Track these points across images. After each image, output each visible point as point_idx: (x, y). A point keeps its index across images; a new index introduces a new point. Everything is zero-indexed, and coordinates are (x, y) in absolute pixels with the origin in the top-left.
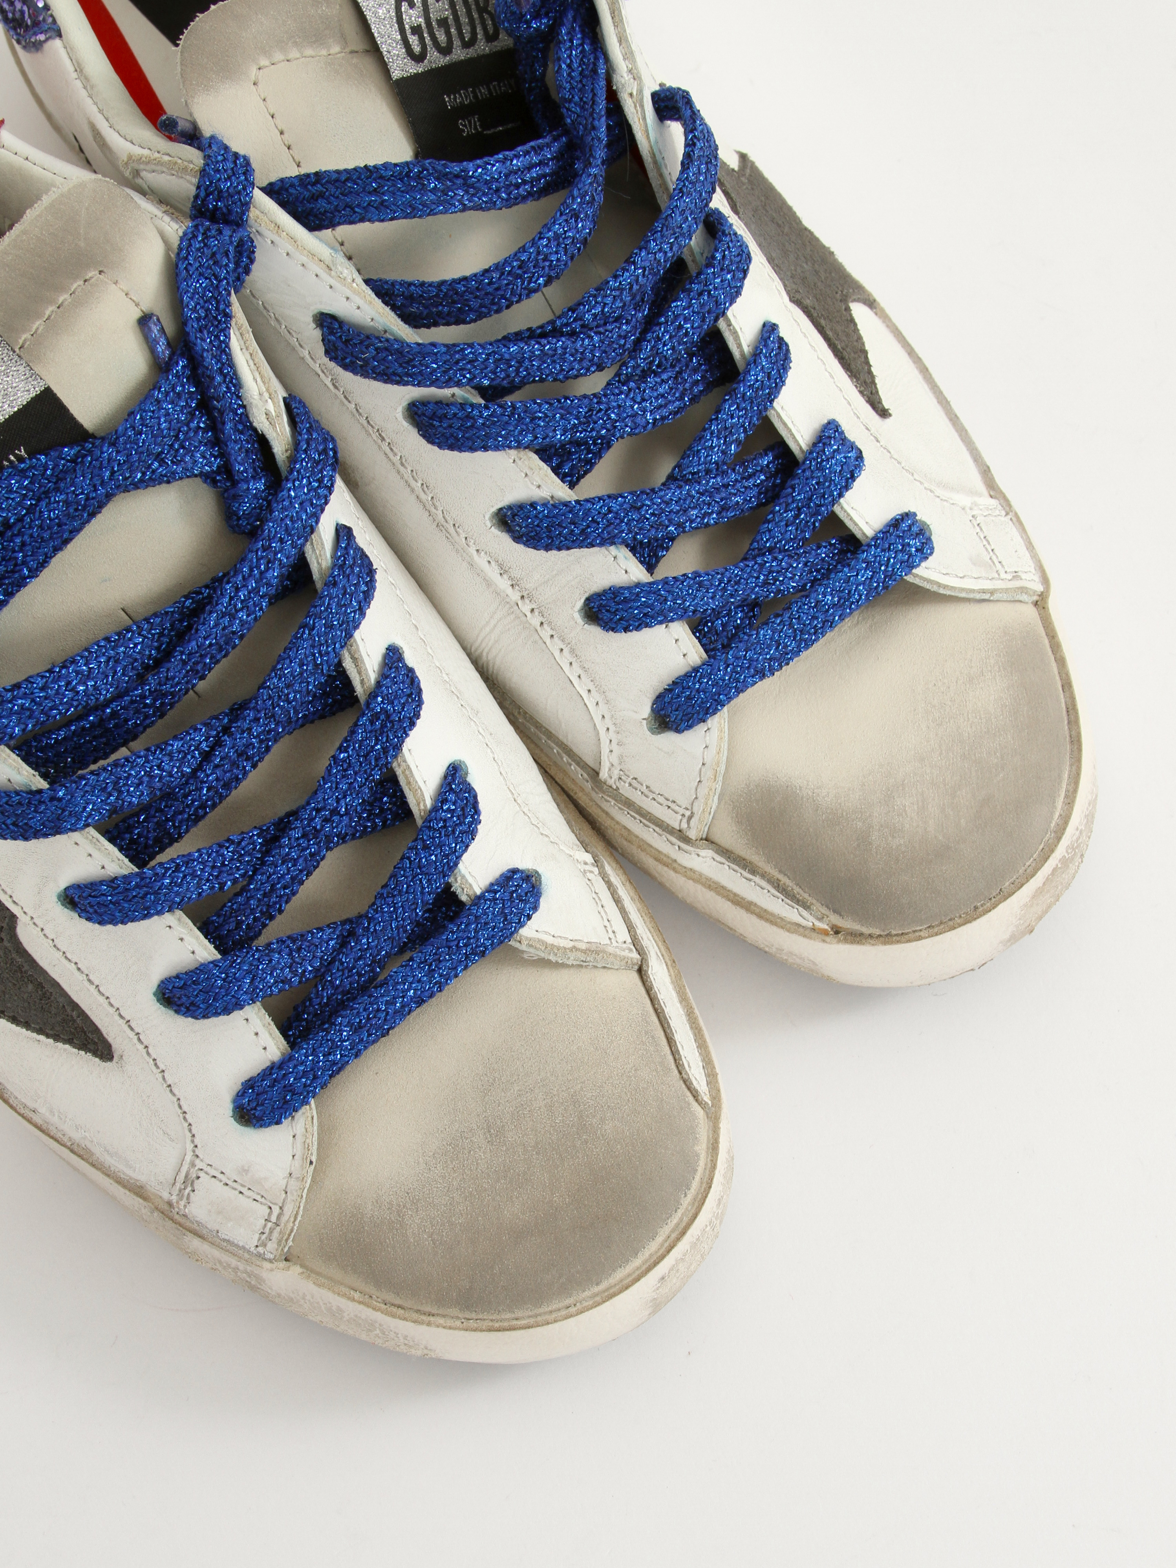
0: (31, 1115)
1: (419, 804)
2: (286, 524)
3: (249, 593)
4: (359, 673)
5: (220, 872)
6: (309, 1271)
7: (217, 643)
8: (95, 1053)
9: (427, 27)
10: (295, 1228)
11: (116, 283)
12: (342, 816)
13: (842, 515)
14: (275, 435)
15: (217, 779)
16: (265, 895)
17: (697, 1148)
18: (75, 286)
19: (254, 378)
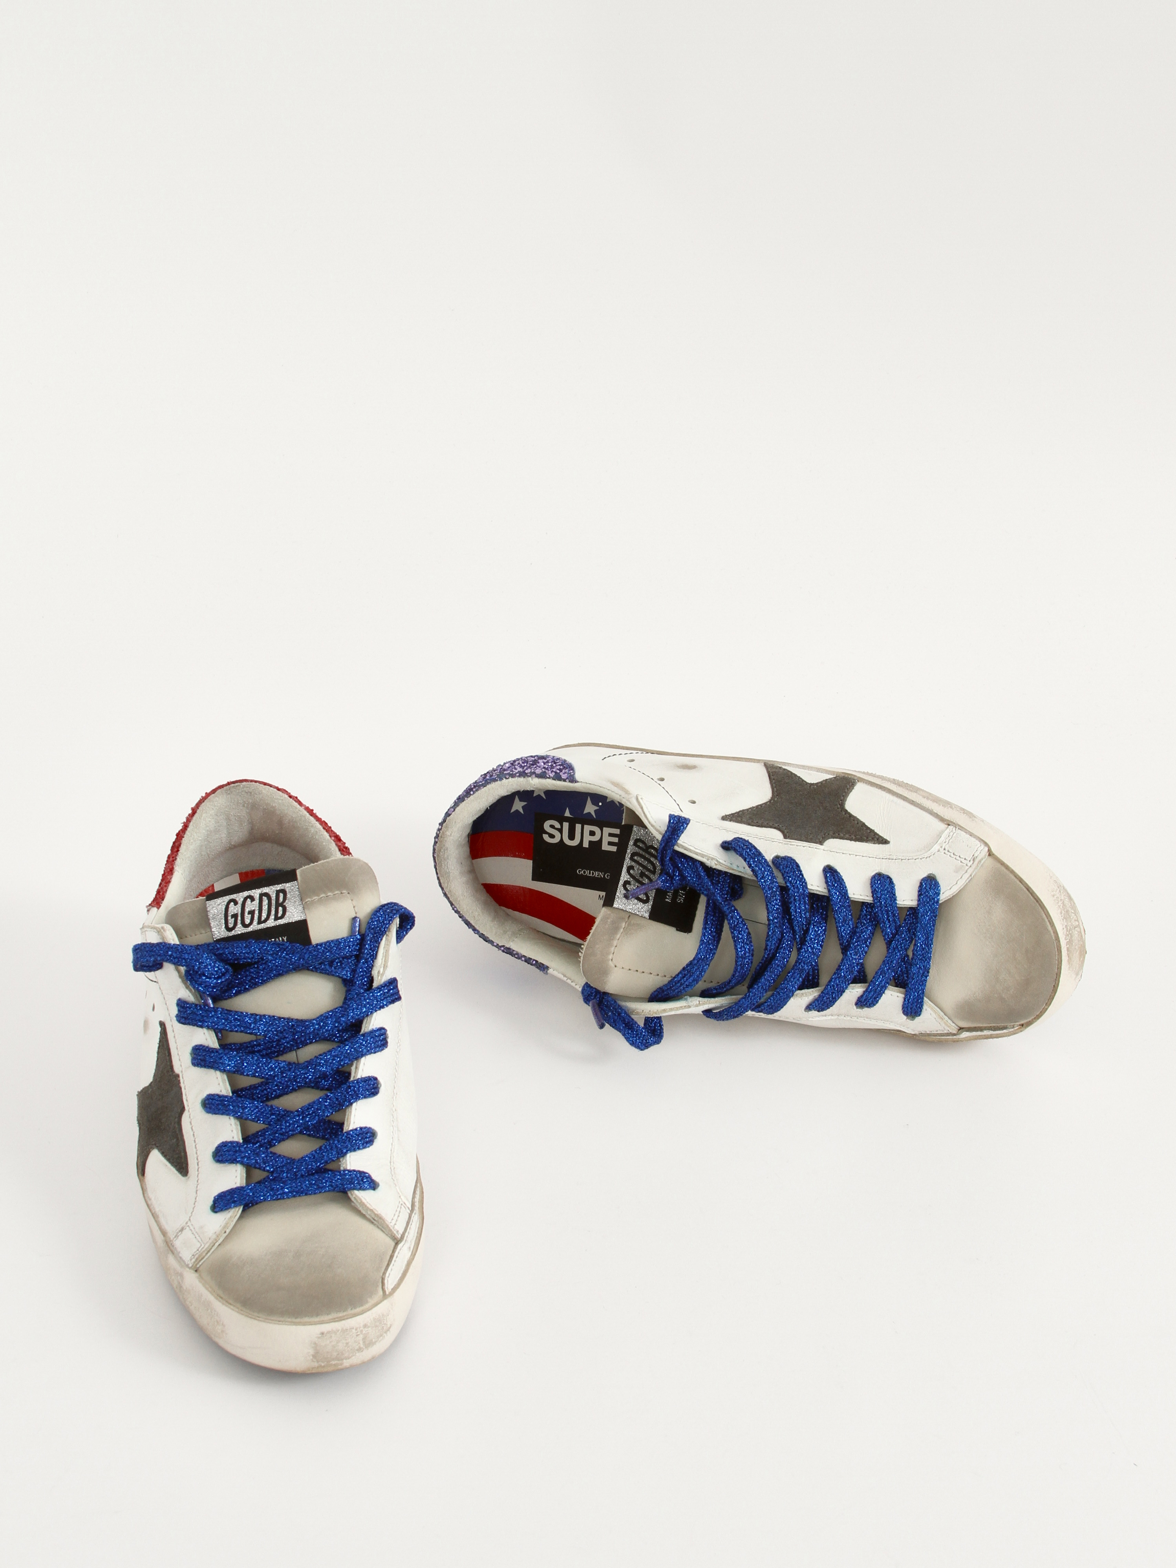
0: (148, 1200)
4: (355, 1073)
6: (201, 1278)
8: (181, 1173)
10: (206, 1257)
11: (352, 900)
14: (377, 979)
17: (369, 1300)
18: (337, 892)
19: (383, 953)
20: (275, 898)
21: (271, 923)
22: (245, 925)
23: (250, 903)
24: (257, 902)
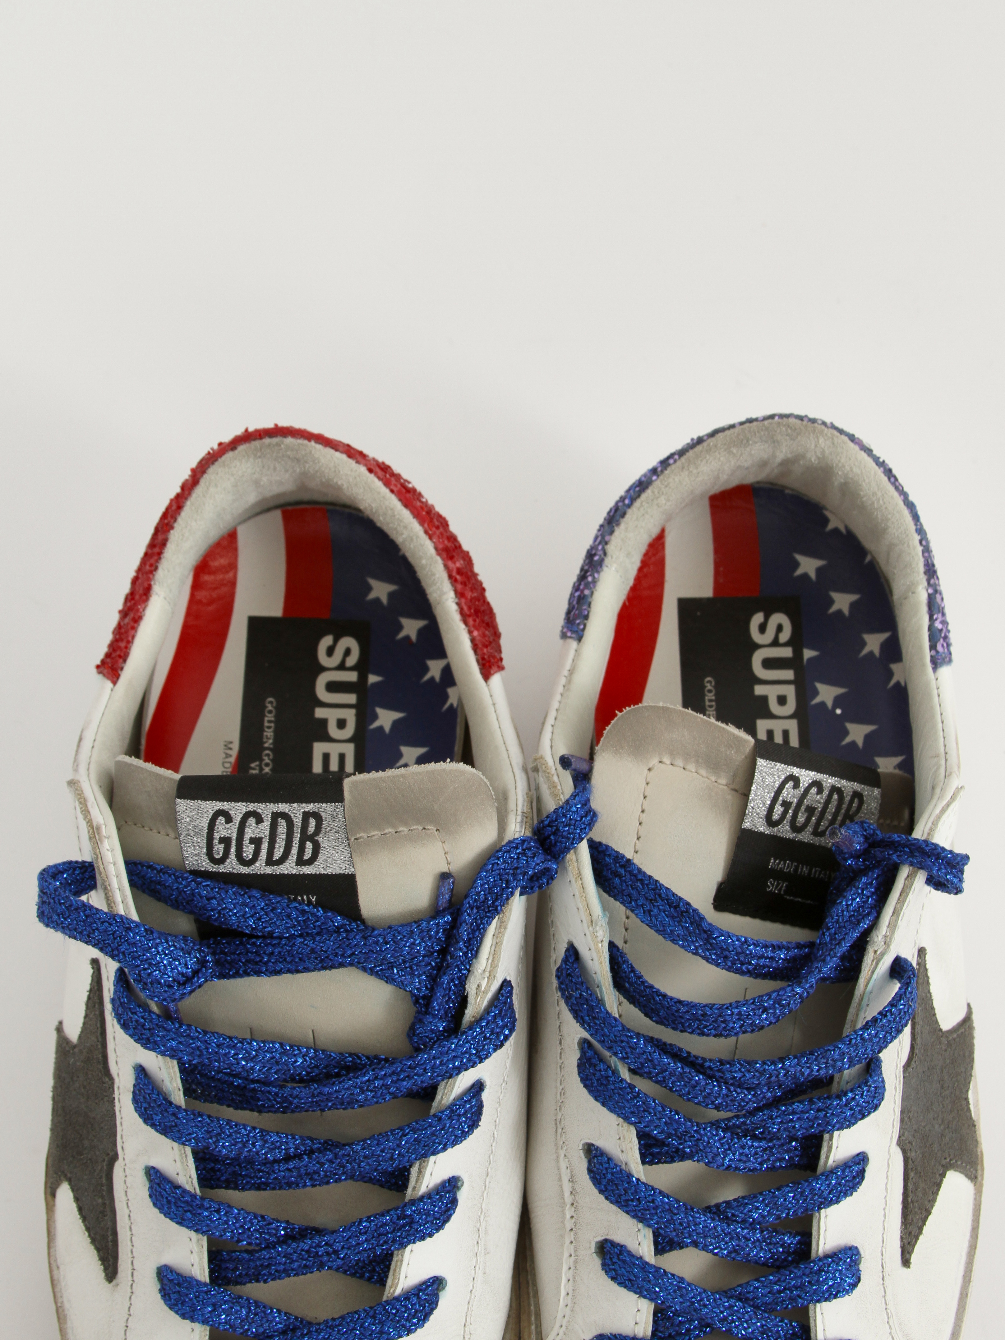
1: (391, 1287)
2: (435, 1063)
3: (383, 1085)
4: (417, 1182)
5: (243, 1233)
7: (341, 1099)
8: (106, 1270)
9: (796, 807)
11: (444, 842)
12: (339, 1258)
13: (811, 1313)
14: (473, 1002)
15: (284, 1177)
16: (262, 1265)
18: (415, 827)
19: (488, 959)
20: (300, 824)
21: (290, 868)
22: (242, 861)
23: (254, 824)
24: (266, 825)
